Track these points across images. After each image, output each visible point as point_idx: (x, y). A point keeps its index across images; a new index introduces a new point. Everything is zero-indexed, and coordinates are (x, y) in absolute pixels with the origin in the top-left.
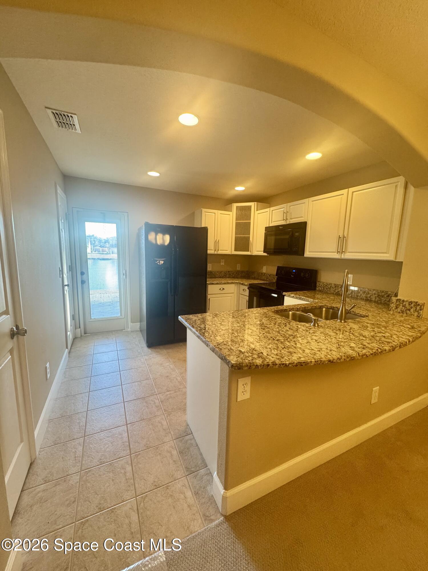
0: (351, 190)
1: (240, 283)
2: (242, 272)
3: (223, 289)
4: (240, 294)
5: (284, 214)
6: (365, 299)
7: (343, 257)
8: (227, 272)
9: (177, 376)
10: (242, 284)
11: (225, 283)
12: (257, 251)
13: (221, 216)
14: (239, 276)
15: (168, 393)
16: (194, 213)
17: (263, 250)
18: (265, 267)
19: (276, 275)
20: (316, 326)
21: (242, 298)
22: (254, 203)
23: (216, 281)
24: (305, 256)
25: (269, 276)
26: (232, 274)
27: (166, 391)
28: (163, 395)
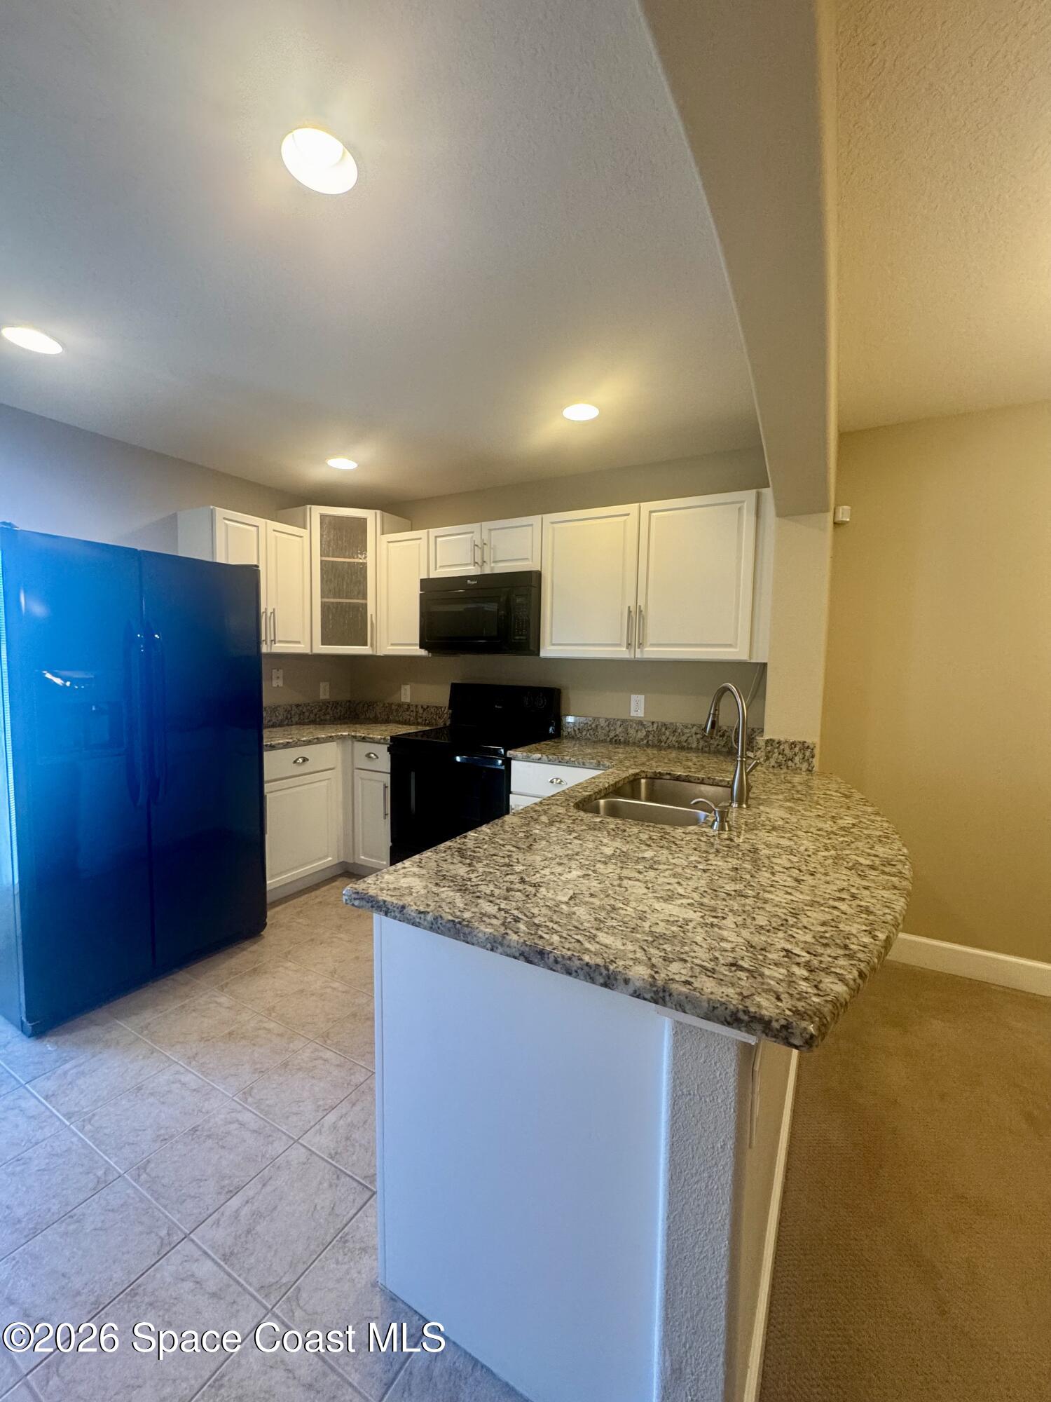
0: (647, 506)
1: (355, 737)
2: (336, 704)
3: (305, 760)
4: (354, 768)
5: (476, 547)
6: (677, 746)
7: (638, 655)
8: (294, 708)
9: (233, 1111)
10: (364, 739)
11: (309, 743)
12: (392, 645)
13: (276, 537)
14: (328, 717)
16: (174, 517)
17: (418, 642)
18: (408, 687)
19: (449, 708)
21: (362, 779)
22: (373, 511)
23: (282, 738)
24: (543, 654)
25: (424, 710)
26: (307, 714)
27: (223, 1198)
28: (217, 1222)
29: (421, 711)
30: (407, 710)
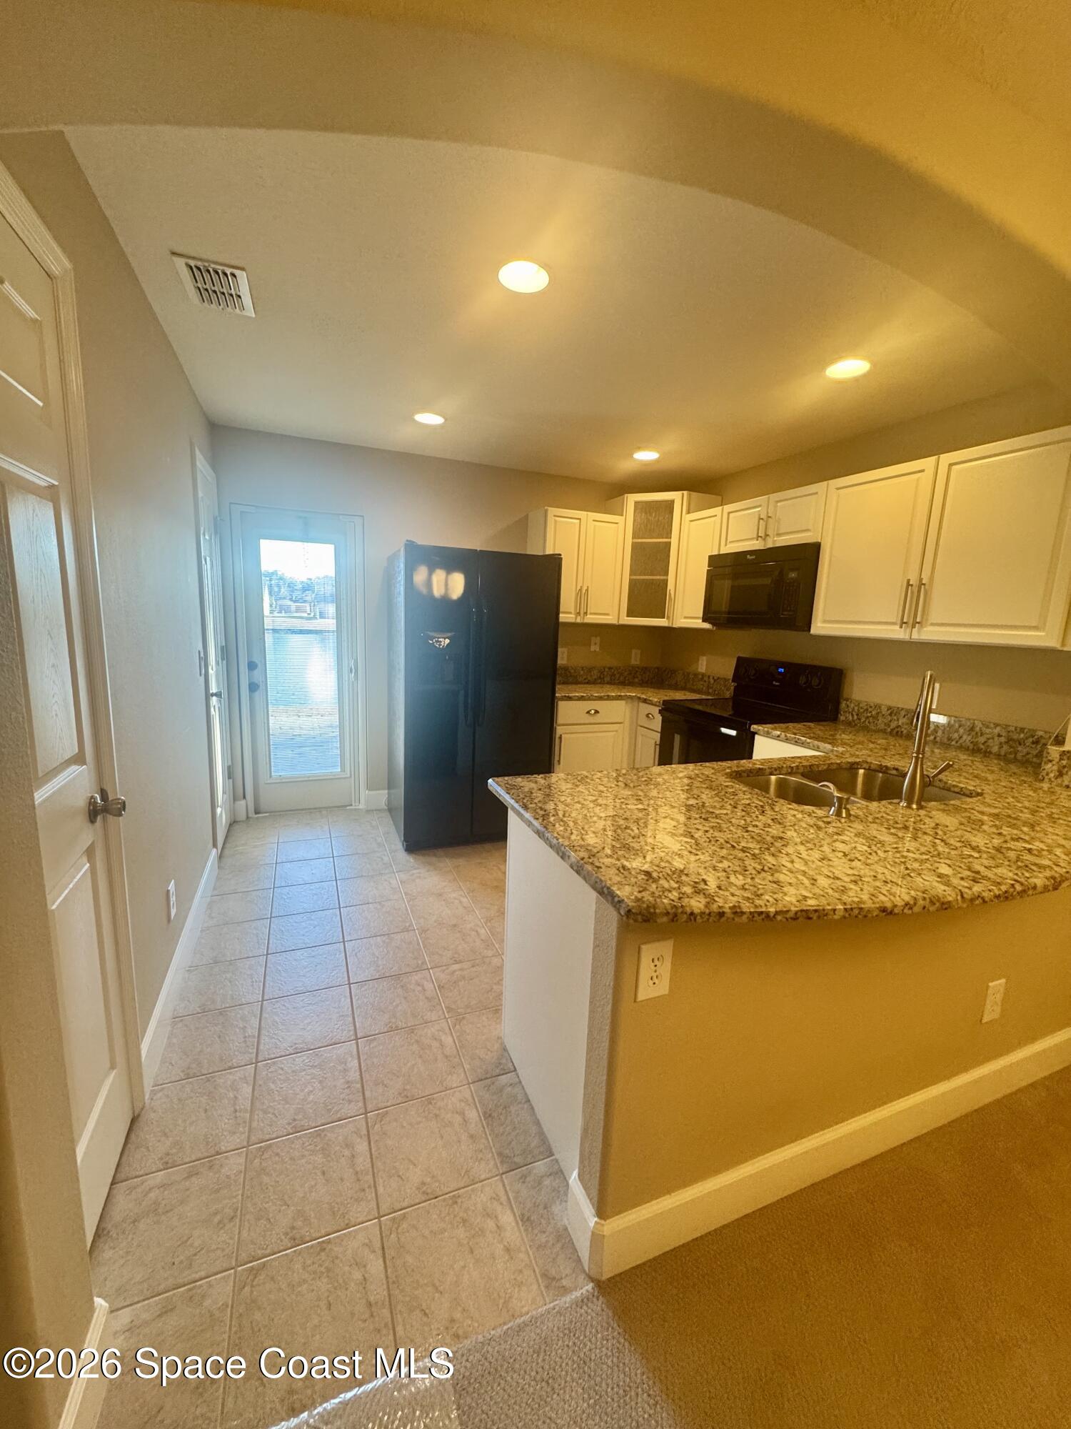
0: (946, 458)
1: (639, 698)
2: (645, 669)
3: (597, 712)
4: (637, 725)
5: (761, 521)
6: (971, 748)
7: (915, 636)
8: (607, 670)
9: (478, 926)
10: (645, 701)
11: (600, 698)
12: (686, 618)
13: (595, 526)
14: (636, 680)
15: (456, 967)
16: (527, 517)
17: (701, 615)
18: (705, 658)
19: (733, 681)
20: (844, 815)
21: (642, 735)
22: (680, 493)
23: (578, 692)
24: (813, 631)
25: (715, 681)
26: (617, 676)
27: (452, 961)
28: (444, 971)
29: (712, 681)
30: (702, 679)
